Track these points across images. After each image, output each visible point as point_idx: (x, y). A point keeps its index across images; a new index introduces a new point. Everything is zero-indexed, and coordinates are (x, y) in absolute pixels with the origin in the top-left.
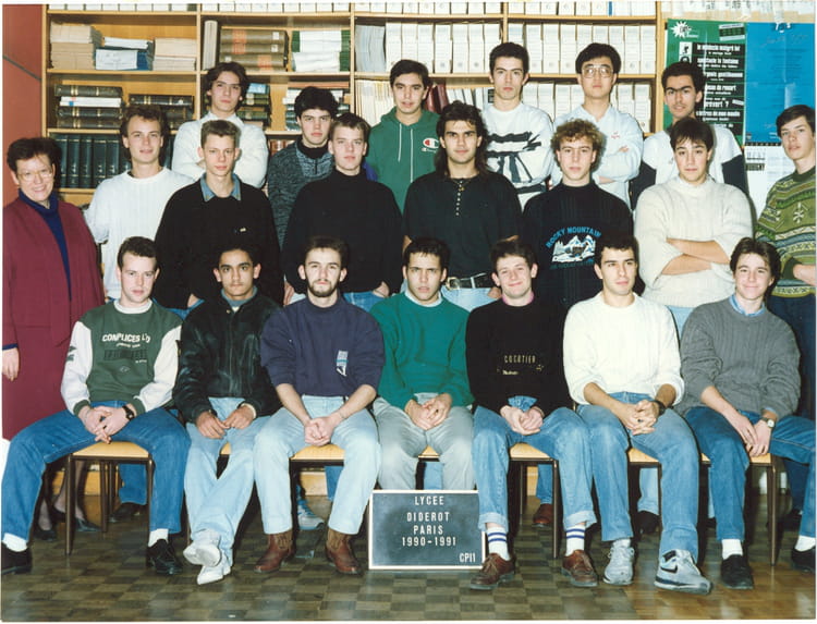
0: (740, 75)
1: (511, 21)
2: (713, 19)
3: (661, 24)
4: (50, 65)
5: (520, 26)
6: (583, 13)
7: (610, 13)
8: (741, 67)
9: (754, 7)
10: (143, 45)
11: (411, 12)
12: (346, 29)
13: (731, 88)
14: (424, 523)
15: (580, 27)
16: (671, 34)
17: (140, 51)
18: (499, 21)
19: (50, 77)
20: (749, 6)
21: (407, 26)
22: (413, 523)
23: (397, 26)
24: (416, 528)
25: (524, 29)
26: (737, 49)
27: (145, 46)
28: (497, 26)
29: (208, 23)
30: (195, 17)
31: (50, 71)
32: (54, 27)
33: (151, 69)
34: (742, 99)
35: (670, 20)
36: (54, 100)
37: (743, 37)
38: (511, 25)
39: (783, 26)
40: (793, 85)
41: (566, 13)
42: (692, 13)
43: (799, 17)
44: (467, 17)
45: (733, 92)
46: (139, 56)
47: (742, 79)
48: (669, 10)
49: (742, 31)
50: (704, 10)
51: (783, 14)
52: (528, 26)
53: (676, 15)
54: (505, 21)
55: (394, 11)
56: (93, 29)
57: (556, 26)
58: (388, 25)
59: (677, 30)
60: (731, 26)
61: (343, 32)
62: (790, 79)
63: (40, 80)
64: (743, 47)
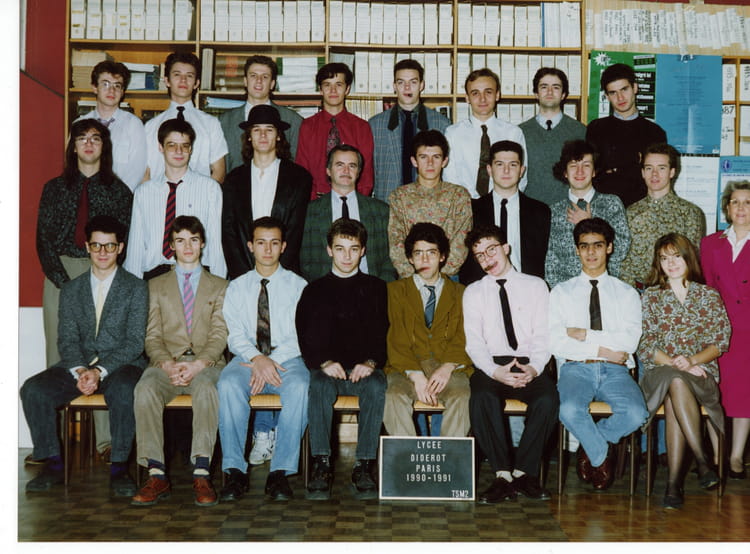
0: (651, 97)
1: (460, 51)
2: (629, 51)
3: (585, 54)
4: (71, 85)
5: (467, 55)
6: (520, 44)
7: (543, 45)
8: (652, 91)
9: (663, 42)
10: (150, 68)
11: (376, 42)
12: (321, 56)
13: (643, 108)
14: (425, 463)
15: (518, 56)
16: (594, 62)
17: (148, 73)
18: (450, 51)
19: (71, 95)
20: (659, 40)
21: (373, 55)
22: (415, 463)
23: (365, 54)
24: (418, 467)
25: (471, 58)
26: (649, 76)
27: (152, 70)
28: (449, 55)
29: (205, 51)
30: (194, 46)
31: (71, 90)
32: (76, 53)
33: (157, 89)
34: (653, 118)
35: (593, 51)
36: (74, 111)
37: (653, 66)
38: (459, 54)
39: (687, 57)
40: (695, 107)
41: (506, 44)
42: (610, 46)
43: (700, 50)
44: (423, 47)
45: (645, 111)
46: (146, 78)
47: (652, 101)
48: (592, 43)
49: (653, 61)
50: (621, 43)
51: (687, 47)
52: (474, 55)
53: (598, 47)
54: (455, 51)
55: (362, 41)
56: (108, 55)
57: (497, 56)
58: (357, 53)
59: (599, 60)
60: (643, 57)
61: (319, 59)
62: (693, 102)
63: (64, 97)
64: (653, 74)
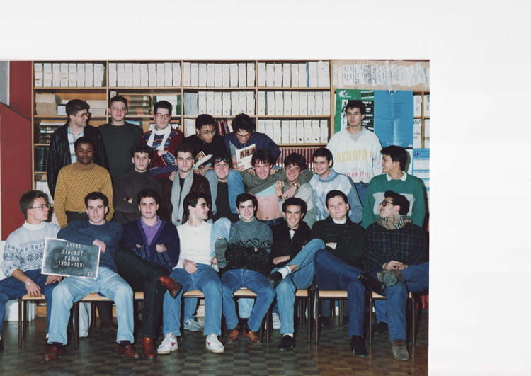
0: (372, 115)
1: (259, 90)
2: (358, 88)
3: (332, 91)
4: (35, 113)
5: (264, 93)
6: (295, 86)
7: (308, 86)
8: (372, 111)
9: (378, 83)
11: (211, 86)
12: (179, 94)
13: (367, 122)
15: (294, 93)
16: (338, 95)
18: (254, 90)
19: (35, 119)
20: (376, 82)
21: (209, 93)
23: (204, 93)
25: (266, 93)
26: (370, 103)
28: (253, 93)
29: (112, 92)
30: (105, 90)
31: (35, 116)
32: (37, 95)
34: (373, 127)
35: (337, 89)
36: (37, 128)
37: (373, 97)
38: (259, 92)
39: (392, 92)
40: (398, 120)
41: (286, 86)
42: (347, 86)
43: (400, 87)
44: (238, 88)
45: (368, 123)
47: (372, 117)
48: (336, 84)
49: (372, 94)
50: (354, 84)
51: (393, 86)
52: (268, 92)
53: (340, 87)
54: (257, 90)
55: (203, 86)
56: (56, 96)
57: (282, 92)
58: (199, 92)
59: (341, 94)
60: (367, 92)
61: (178, 96)
62: (396, 118)
63: (31, 120)
64: (373, 102)
